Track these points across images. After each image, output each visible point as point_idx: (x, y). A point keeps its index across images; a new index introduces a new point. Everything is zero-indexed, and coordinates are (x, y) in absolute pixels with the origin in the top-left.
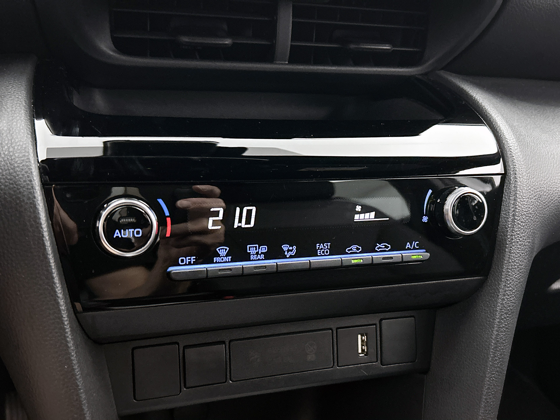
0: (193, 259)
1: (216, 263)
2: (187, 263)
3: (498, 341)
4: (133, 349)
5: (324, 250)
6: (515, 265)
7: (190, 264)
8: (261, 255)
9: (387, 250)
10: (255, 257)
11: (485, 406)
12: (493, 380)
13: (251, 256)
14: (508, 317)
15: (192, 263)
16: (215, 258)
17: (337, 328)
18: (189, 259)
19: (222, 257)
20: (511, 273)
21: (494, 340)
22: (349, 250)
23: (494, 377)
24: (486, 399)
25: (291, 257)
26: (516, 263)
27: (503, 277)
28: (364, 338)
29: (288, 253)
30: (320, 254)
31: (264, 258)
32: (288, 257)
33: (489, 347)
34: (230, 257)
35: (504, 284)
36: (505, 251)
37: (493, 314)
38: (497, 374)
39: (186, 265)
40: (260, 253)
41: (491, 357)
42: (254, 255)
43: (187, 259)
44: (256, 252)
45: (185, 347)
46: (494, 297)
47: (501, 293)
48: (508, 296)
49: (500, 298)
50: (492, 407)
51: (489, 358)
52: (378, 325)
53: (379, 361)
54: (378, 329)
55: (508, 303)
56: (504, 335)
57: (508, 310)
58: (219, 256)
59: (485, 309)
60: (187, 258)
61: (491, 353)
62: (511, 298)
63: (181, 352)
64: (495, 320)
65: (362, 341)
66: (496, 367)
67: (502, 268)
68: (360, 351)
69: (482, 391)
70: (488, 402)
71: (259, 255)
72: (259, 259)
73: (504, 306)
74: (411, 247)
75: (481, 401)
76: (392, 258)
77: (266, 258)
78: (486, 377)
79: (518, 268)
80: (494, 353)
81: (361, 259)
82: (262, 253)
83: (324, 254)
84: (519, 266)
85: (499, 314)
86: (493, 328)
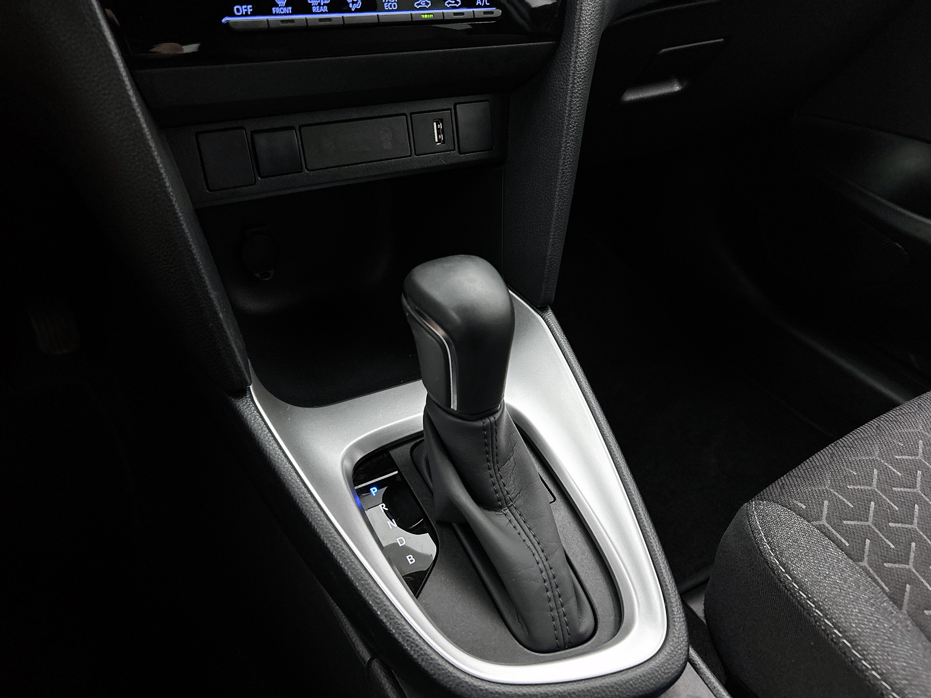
0: (250, 8)
1: (276, 14)
2: (244, 13)
3: (572, 108)
4: (197, 134)
5: (391, 3)
6: (586, 24)
7: (247, 15)
8: (325, 7)
9: (457, 6)
10: (318, 9)
11: (562, 177)
12: (568, 149)
13: (313, 8)
14: (581, 81)
15: (249, 13)
16: (273, 9)
17: (411, 114)
18: (245, 8)
19: (281, 7)
20: (583, 33)
21: (568, 107)
22: (418, 5)
23: (569, 146)
24: (562, 170)
25: (357, 11)
26: (587, 21)
27: (574, 38)
28: (440, 126)
29: (353, 5)
30: (387, 9)
31: (327, 11)
32: (353, 10)
33: (564, 116)
34: (290, 8)
35: (576, 45)
36: (576, 9)
37: (567, 80)
38: (572, 143)
39: (242, 15)
40: (322, 4)
41: (566, 125)
42: (316, 6)
43: (243, 9)
44: (318, 3)
45: (253, 132)
46: (566, 62)
47: (573, 56)
48: (581, 58)
49: (572, 61)
50: (568, 178)
51: (563, 127)
52: (453, 111)
53: (457, 150)
54: (453, 114)
55: (581, 66)
56: (578, 101)
57: (581, 74)
58: (277, 5)
59: (558, 78)
60: (244, 7)
61: (566, 121)
62: (583, 61)
63: (249, 138)
64: (569, 85)
65: (438, 129)
66: (571, 136)
67: (574, 28)
68: (437, 140)
69: (558, 162)
70: (564, 172)
71: (321, 7)
72: (322, 11)
73: (577, 70)
74: (482, 3)
75: (558, 172)
76: (462, 14)
77: (330, 12)
78: (562, 147)
79: (589, 27)
80: (569, 120)
81: (431, 14)
82: (324, 4)
83: (391, 9)
84: (590, 26)
85: (572, 78)
86: (567, 94)
